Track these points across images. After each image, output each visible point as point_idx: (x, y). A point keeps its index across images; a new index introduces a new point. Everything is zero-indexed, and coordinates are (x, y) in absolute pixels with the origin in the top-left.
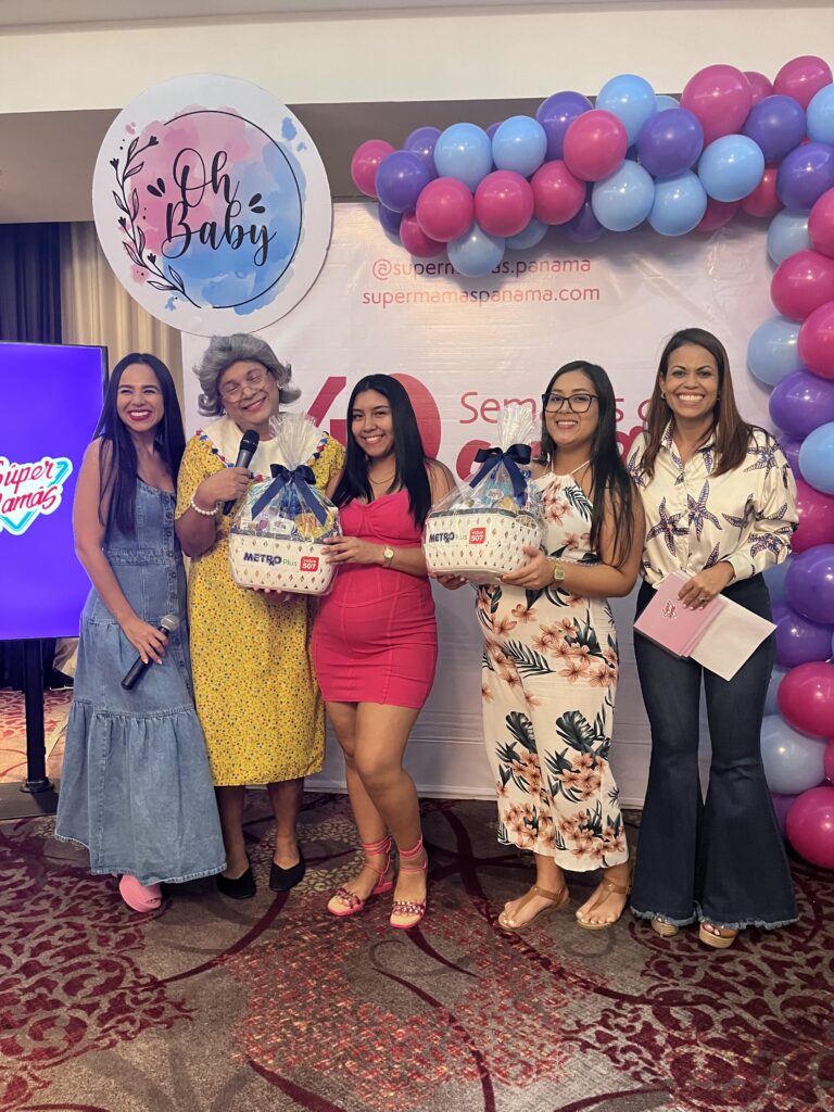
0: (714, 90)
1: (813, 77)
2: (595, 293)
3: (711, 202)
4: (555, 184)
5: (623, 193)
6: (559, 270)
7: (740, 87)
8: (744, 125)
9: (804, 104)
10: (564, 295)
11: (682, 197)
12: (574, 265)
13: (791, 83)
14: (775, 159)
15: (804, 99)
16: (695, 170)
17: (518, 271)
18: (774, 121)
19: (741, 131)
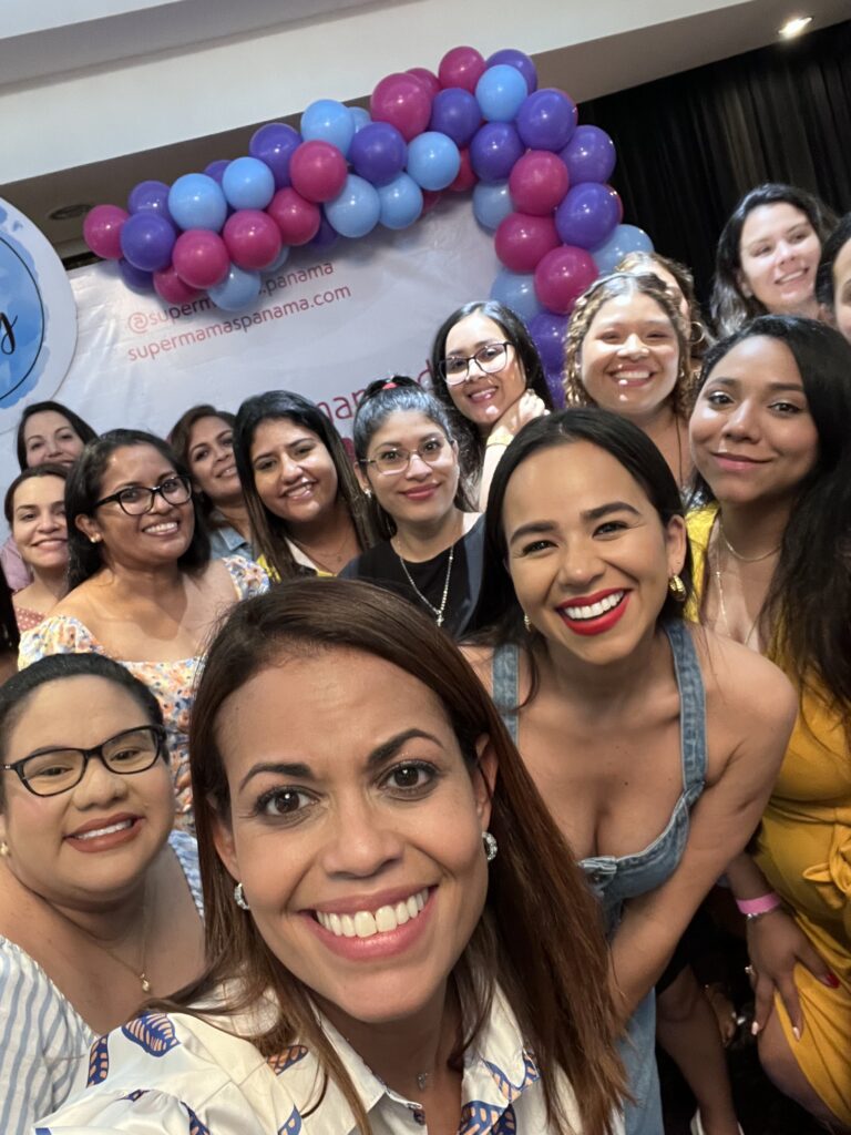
0: (397, 99)
1: (470, 64)
2: (345, 291)
3: (424, 192)
4: (292, 210)
5: (355, 204)
6: (306, 279)
7: (417, 90)
8: (431, 121)
9: (472, 91)
10: (319, 300)
11: (401, 194)
12: (318, 271)
13: (454, 74)
14: (465, 144)
15: (470, 86)
16: (405, 170)
17: (270, 290)
18: (453, 112)
19: (428, 129)
